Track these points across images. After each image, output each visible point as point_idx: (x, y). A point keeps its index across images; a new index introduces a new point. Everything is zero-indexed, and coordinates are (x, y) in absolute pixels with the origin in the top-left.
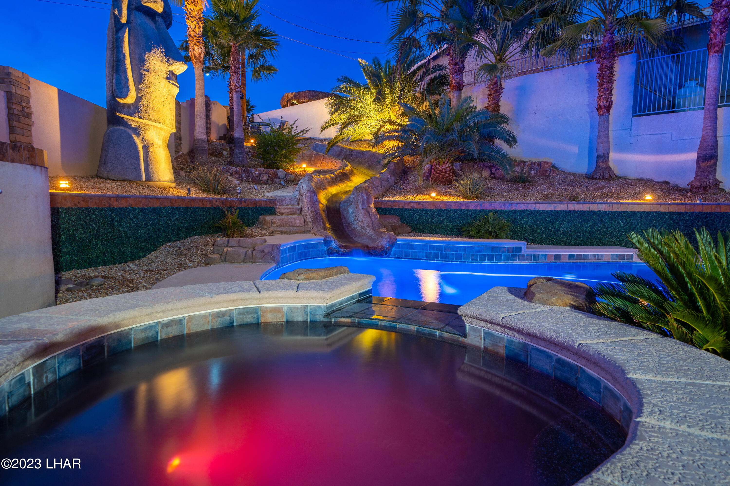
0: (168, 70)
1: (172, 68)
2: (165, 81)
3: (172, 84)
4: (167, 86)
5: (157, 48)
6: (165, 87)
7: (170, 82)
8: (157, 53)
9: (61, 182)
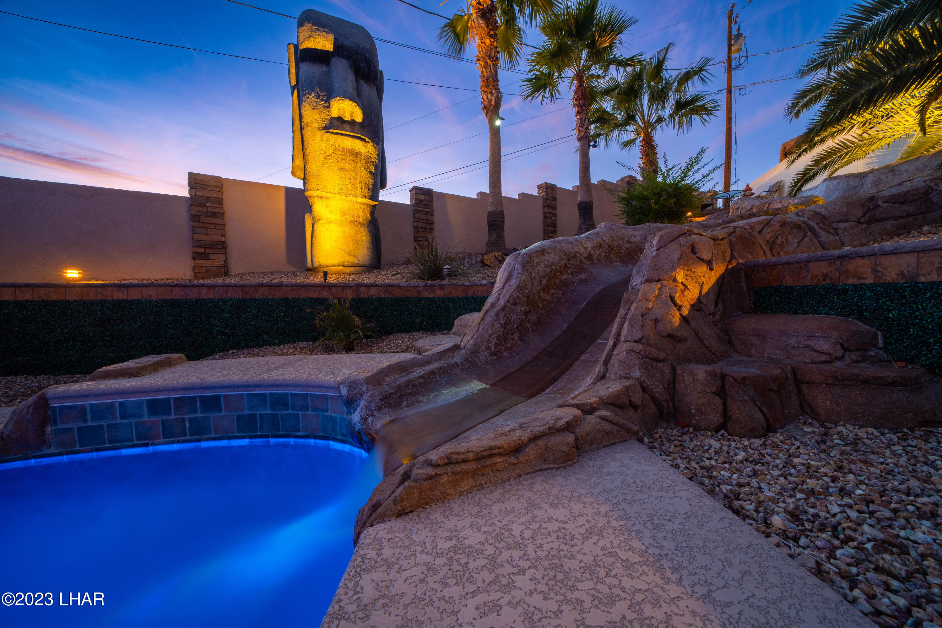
0: (329, 118)
1: (335, 113)
2: (319, 133)
3: (336, 133)
4: (325, 139)
5: (308, 93)
6: (322, 140)
7: (332, 133)
8: (308, 100)
9: (68, 271)
